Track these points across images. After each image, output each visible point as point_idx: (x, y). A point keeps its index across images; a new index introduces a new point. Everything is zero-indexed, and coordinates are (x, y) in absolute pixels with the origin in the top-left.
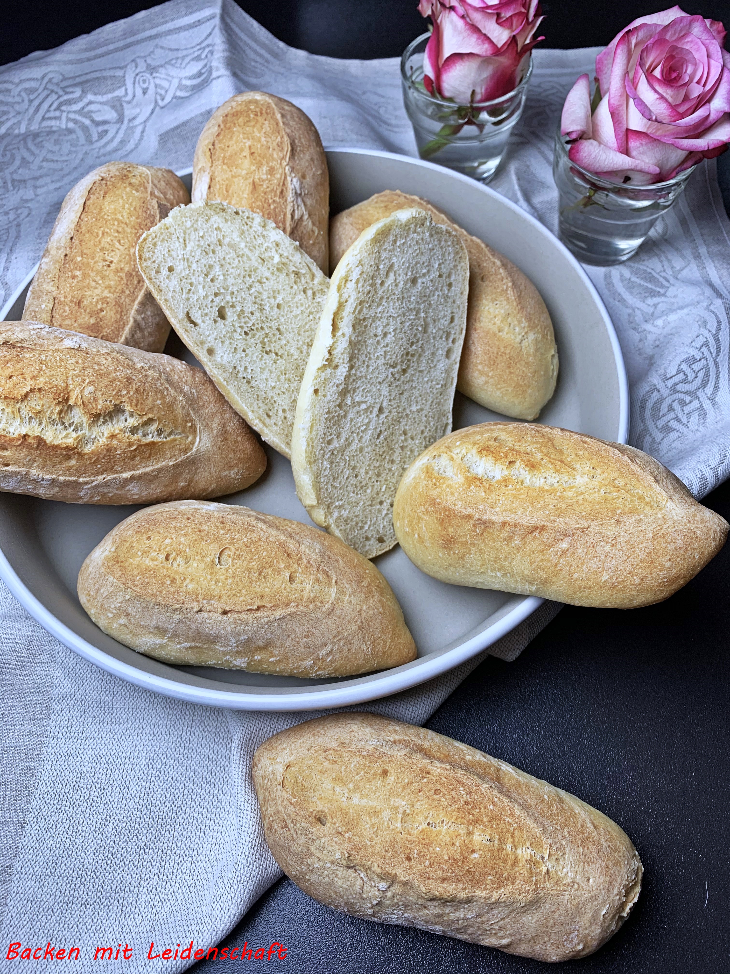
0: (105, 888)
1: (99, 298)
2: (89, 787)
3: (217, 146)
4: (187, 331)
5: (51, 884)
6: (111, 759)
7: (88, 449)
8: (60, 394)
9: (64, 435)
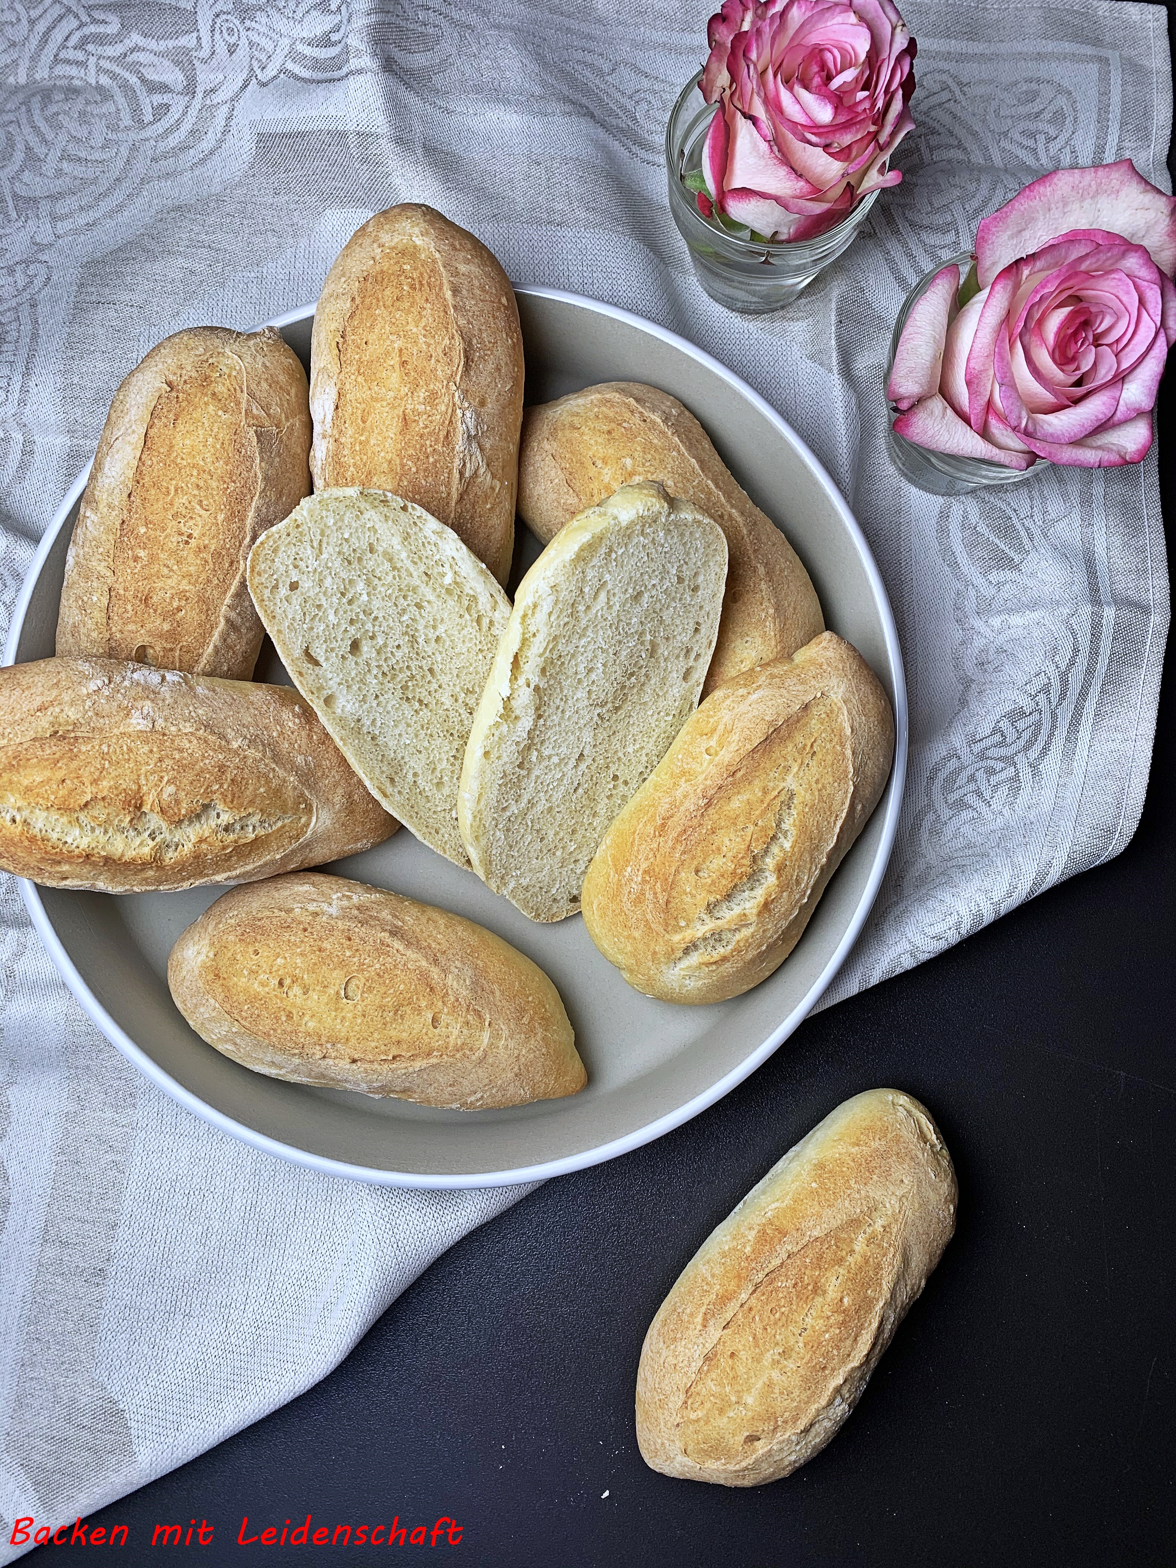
0: (209, 1301)
1: (174, 591)
2: (187, 1192)
3: (350, 338)
4: (301, 674)
5: (150, 1293)
6: (211, 1163)
7: (170, 857)
8: (130, 801)
9: (138, 843)
